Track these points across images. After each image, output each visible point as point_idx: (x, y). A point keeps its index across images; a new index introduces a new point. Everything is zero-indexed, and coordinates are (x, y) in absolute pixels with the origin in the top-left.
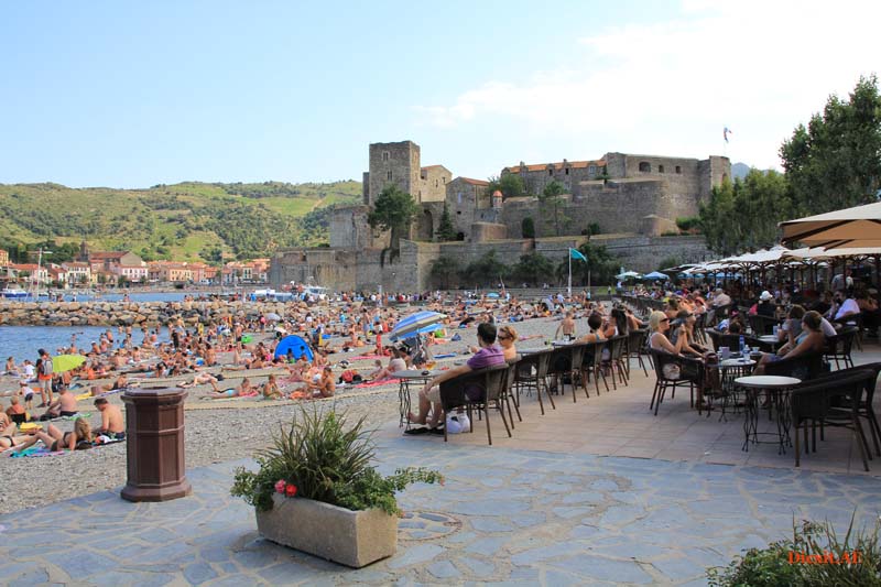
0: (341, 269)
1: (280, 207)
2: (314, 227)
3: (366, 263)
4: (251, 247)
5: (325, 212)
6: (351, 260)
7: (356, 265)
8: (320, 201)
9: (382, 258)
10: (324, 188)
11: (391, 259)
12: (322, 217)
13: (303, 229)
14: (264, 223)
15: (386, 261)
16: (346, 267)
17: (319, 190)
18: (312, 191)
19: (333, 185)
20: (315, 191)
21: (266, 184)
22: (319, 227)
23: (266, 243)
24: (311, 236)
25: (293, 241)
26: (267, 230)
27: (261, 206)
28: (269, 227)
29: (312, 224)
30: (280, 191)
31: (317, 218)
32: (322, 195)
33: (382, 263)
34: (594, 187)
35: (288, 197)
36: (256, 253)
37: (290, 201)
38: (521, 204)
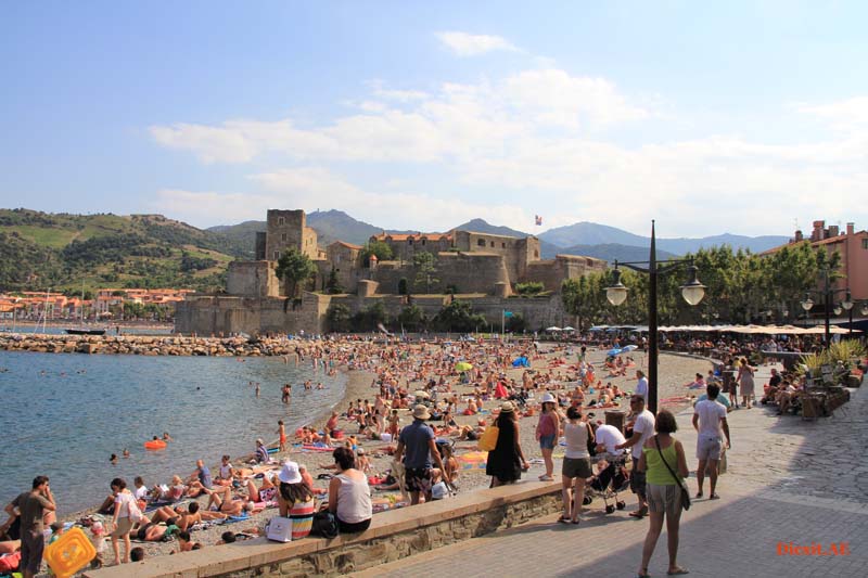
0: (249, 314)
1: (34, 236)
2: (76, 260)
3: (269, 309)
4: (9, 278)
5: (87, 245)
6: (257, 306)
7: (262, 309)
8: (78, 233)
9: (286, 306)
10: (83, 220)
11: (294, 306)
12: (85, 250)
13: (63, 262)
14: (22, 253)
15: (289, 307)
16: (252, 311)
17: (79, 222)
18: (69, 222)
19: (92, 217)
20: (72, 222)
21: (16, 211)
22: (82, 261)
23: (26, 274)
24: (74, 270)
25: (55, 274)
26: (25, 261)
27: (15, 234)
28: (27, 258)
29: (73, 257)
30: (33, 220)
31: (79, 252)
32: (80, 227)
33: (285, 309)
34: (451, 257)
35: (42, 227)
36: (17, 285)
37: (45, 231)
38: (392, 266)
